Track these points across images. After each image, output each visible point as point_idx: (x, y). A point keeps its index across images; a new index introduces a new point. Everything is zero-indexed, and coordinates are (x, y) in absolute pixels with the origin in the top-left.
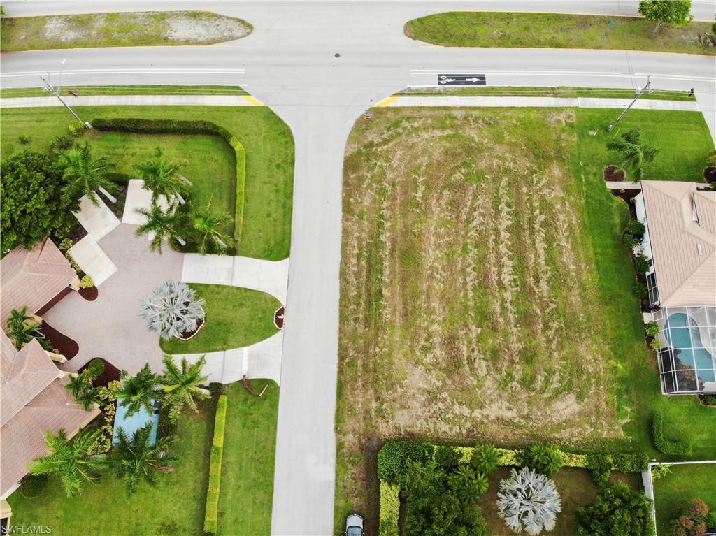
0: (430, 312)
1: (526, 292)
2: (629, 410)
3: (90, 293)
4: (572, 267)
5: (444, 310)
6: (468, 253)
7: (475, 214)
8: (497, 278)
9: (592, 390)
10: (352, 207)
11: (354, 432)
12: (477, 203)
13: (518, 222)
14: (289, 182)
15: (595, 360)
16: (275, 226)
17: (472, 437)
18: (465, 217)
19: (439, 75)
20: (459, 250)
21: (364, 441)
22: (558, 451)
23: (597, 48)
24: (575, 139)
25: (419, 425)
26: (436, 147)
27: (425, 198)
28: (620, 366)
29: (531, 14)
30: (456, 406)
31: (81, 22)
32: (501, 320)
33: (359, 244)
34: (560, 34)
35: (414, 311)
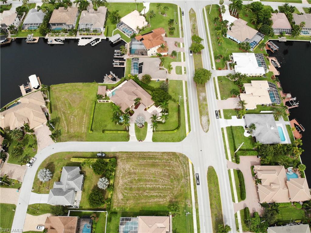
0: (141, 169)
1: (144, 190)
2: (119, 210)
3: (146, 110)
4: (150, 201)
5: (141, 172)
6: (153, 178)
7: (163, 180)
8: (148, 184)
9: (123, 202)
10: (164, 154)
11: (119, 155)
12: (165, 181)
13: (161, 190)
14: (169, 141)
15: (130, 204)
16: (159, 139)
17: (116, 176)
18: (162, 178)
19: (198, 174)
20: (154, 176)
21: (117, 157)
22: (112, 193)
23: (212, 216)
24: (183, 206)
25: (119, 167)
26: (179, 172)
27: (167, 169)
28: (128, 209)
29: (220, 199)
30: (122, 174)
31: (205, 99)
32: (139, 184)
33: (156, 155)
34: (215, 206)
35: (141, 166)
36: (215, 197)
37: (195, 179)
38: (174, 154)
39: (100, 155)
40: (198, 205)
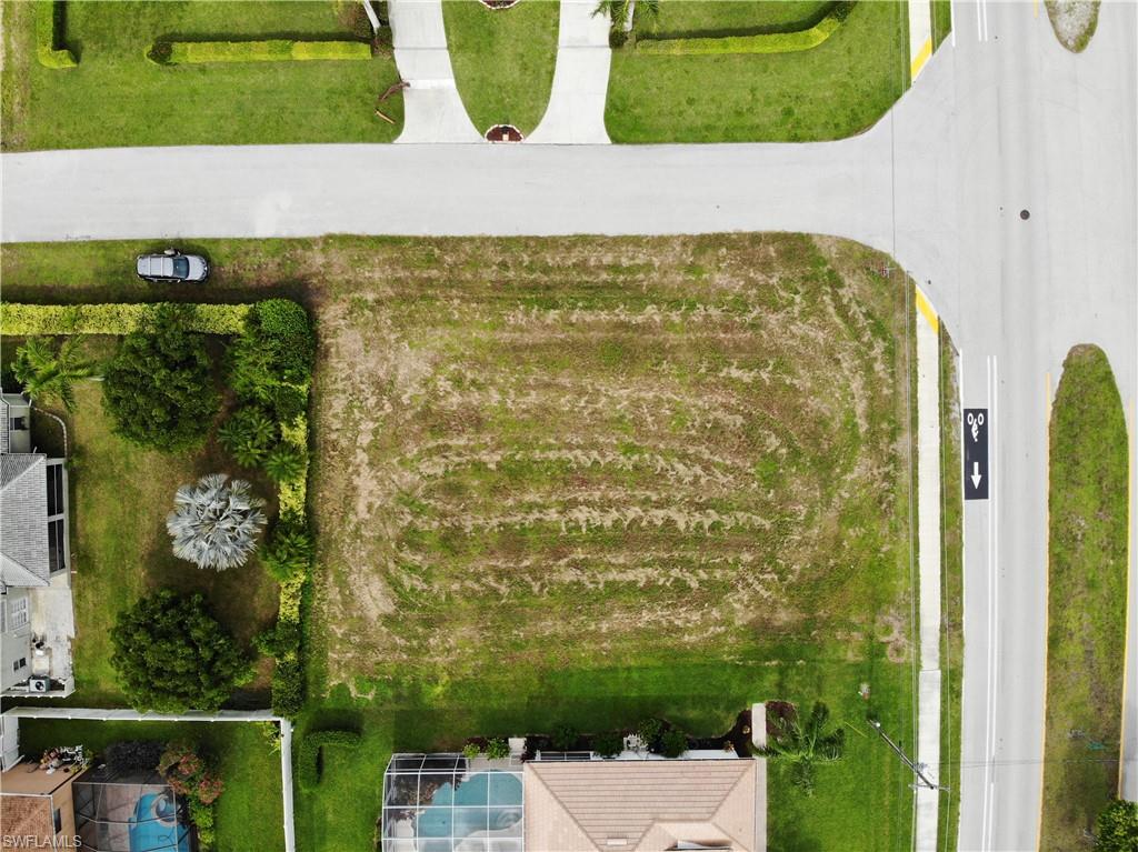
0: (522, 389)
1: (558, 547)
2: (370, 697)
4: (604, 627)
5: (524, 411)
6: (625, 454)
7: (698, 470)
8: (581, 499)
9: (400, 642)
10: (710, 251)
11: (328, 265)
12: (717, 472)
13: (684, 540)
14: (756, 135)
15: (449, 651)
16: (671, 113)
17: (325, 448)
18: (692, 451)
19: (985, 412)
20: (629, 439)
21: (315, 281)
22: (301, 578)
23: (1049, 717)
24: (851, 657)
25: (340, 366)
26: (832, 404)
27: (729, 383)
28: (439, 690)
29: (1123, 595)
30: (371, 425)
32: (510, 502)
33: (639, 268)
34: (1080, 650)
35: (521, 362)
36: (1091, 585)
37: (957, 455)
38: (795, 247)
39: (163, 267)
40: (962, 645)
